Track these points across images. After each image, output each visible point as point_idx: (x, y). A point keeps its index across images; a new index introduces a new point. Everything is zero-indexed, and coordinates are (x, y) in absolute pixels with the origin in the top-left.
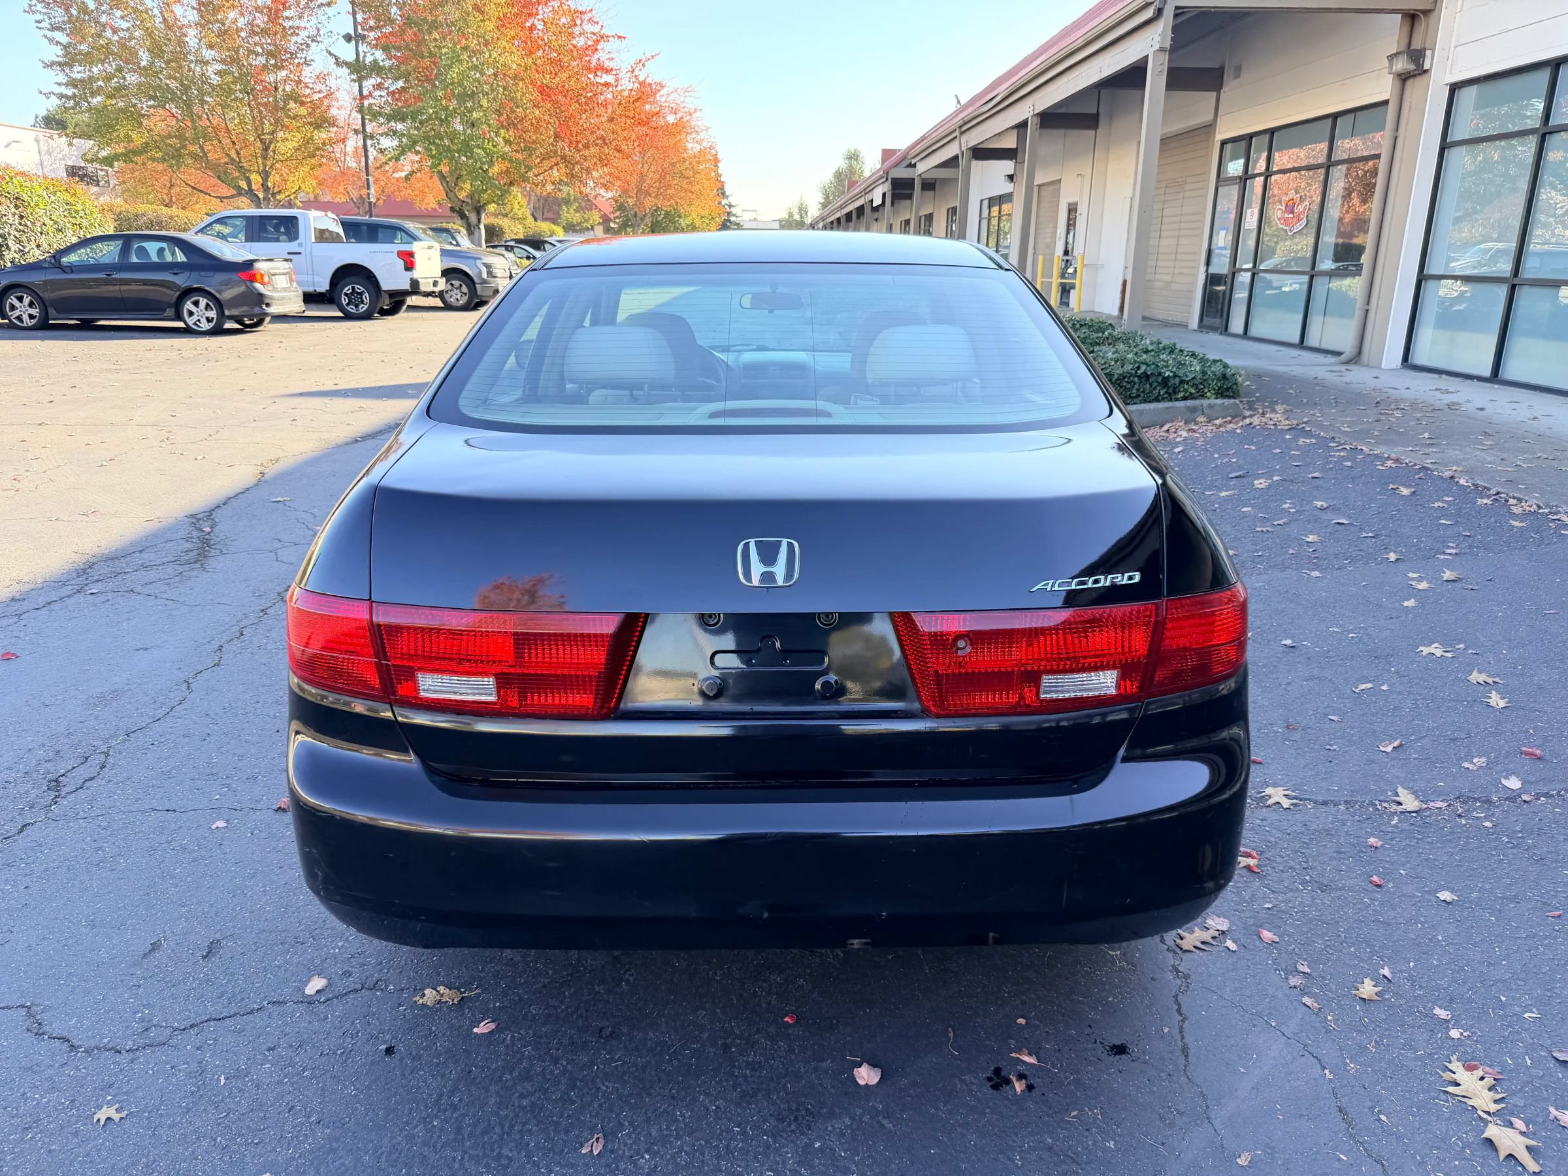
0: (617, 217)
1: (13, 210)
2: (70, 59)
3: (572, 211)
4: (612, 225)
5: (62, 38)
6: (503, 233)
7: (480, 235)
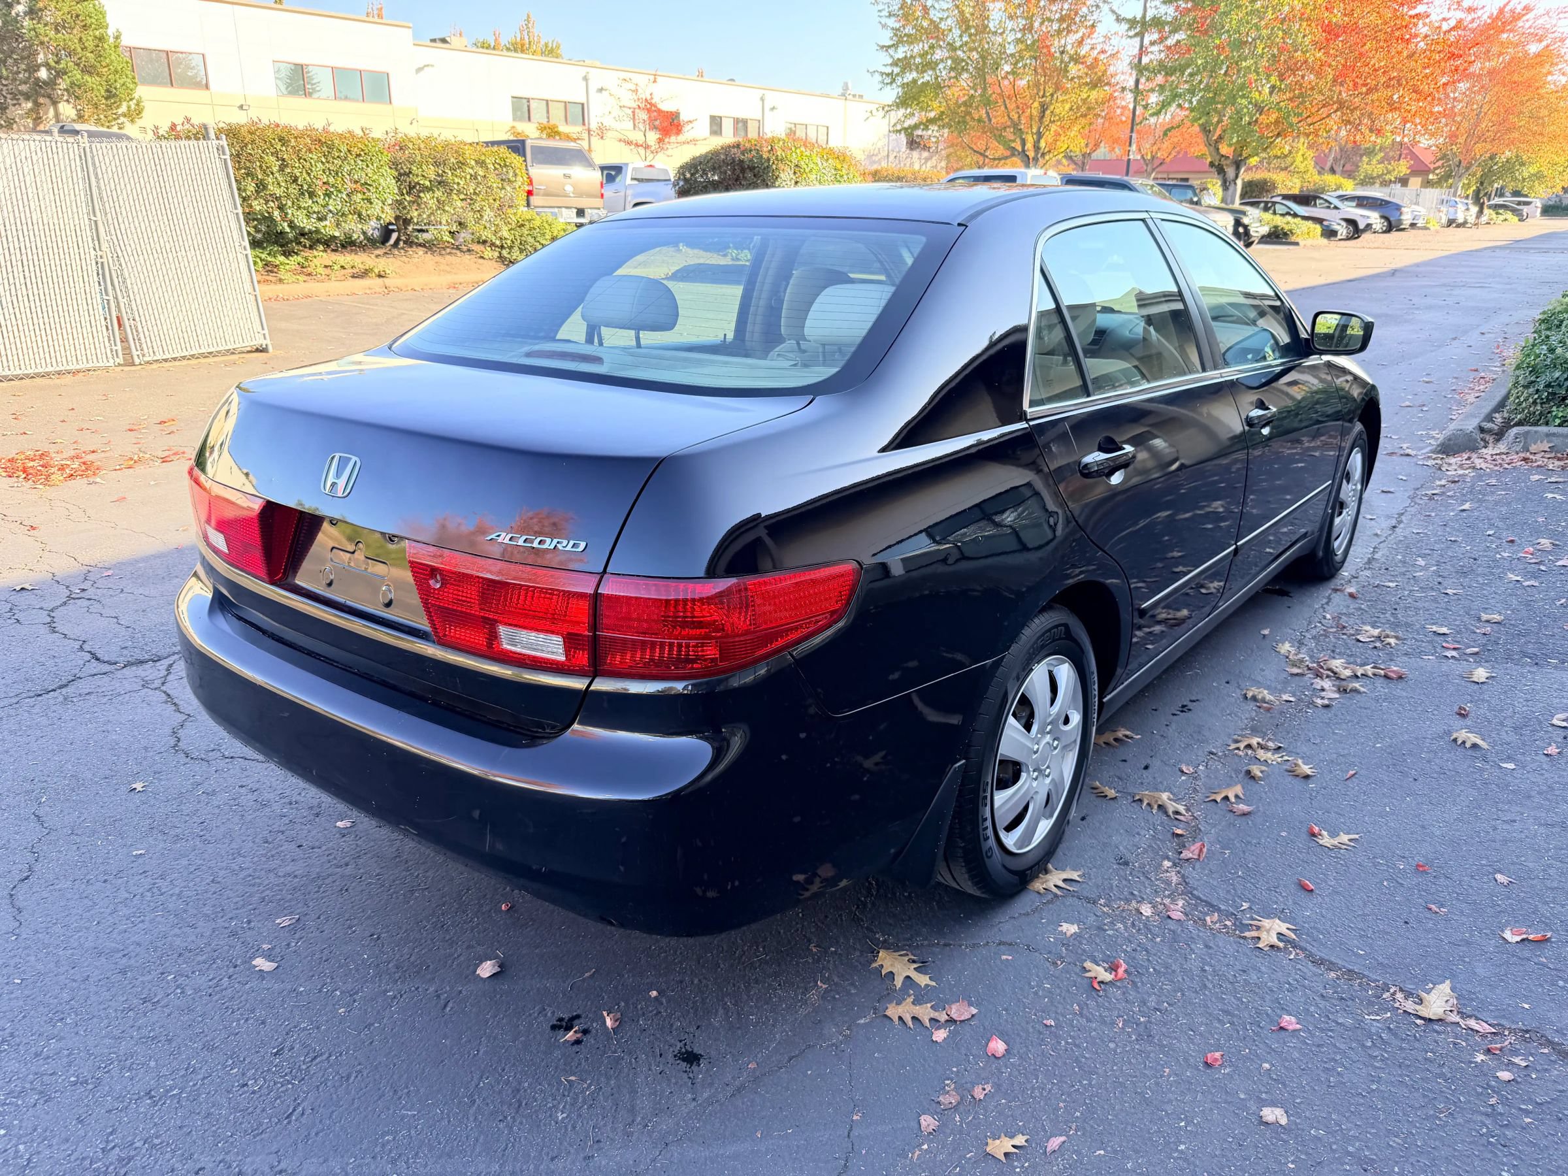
0: (1438, 168)
1: (792, 176)
2: (900, 39)
3: (1374, 161)
4: (1431, 177)
5: (892, 23)
6: (1275, 188)
7: (1235, 190)
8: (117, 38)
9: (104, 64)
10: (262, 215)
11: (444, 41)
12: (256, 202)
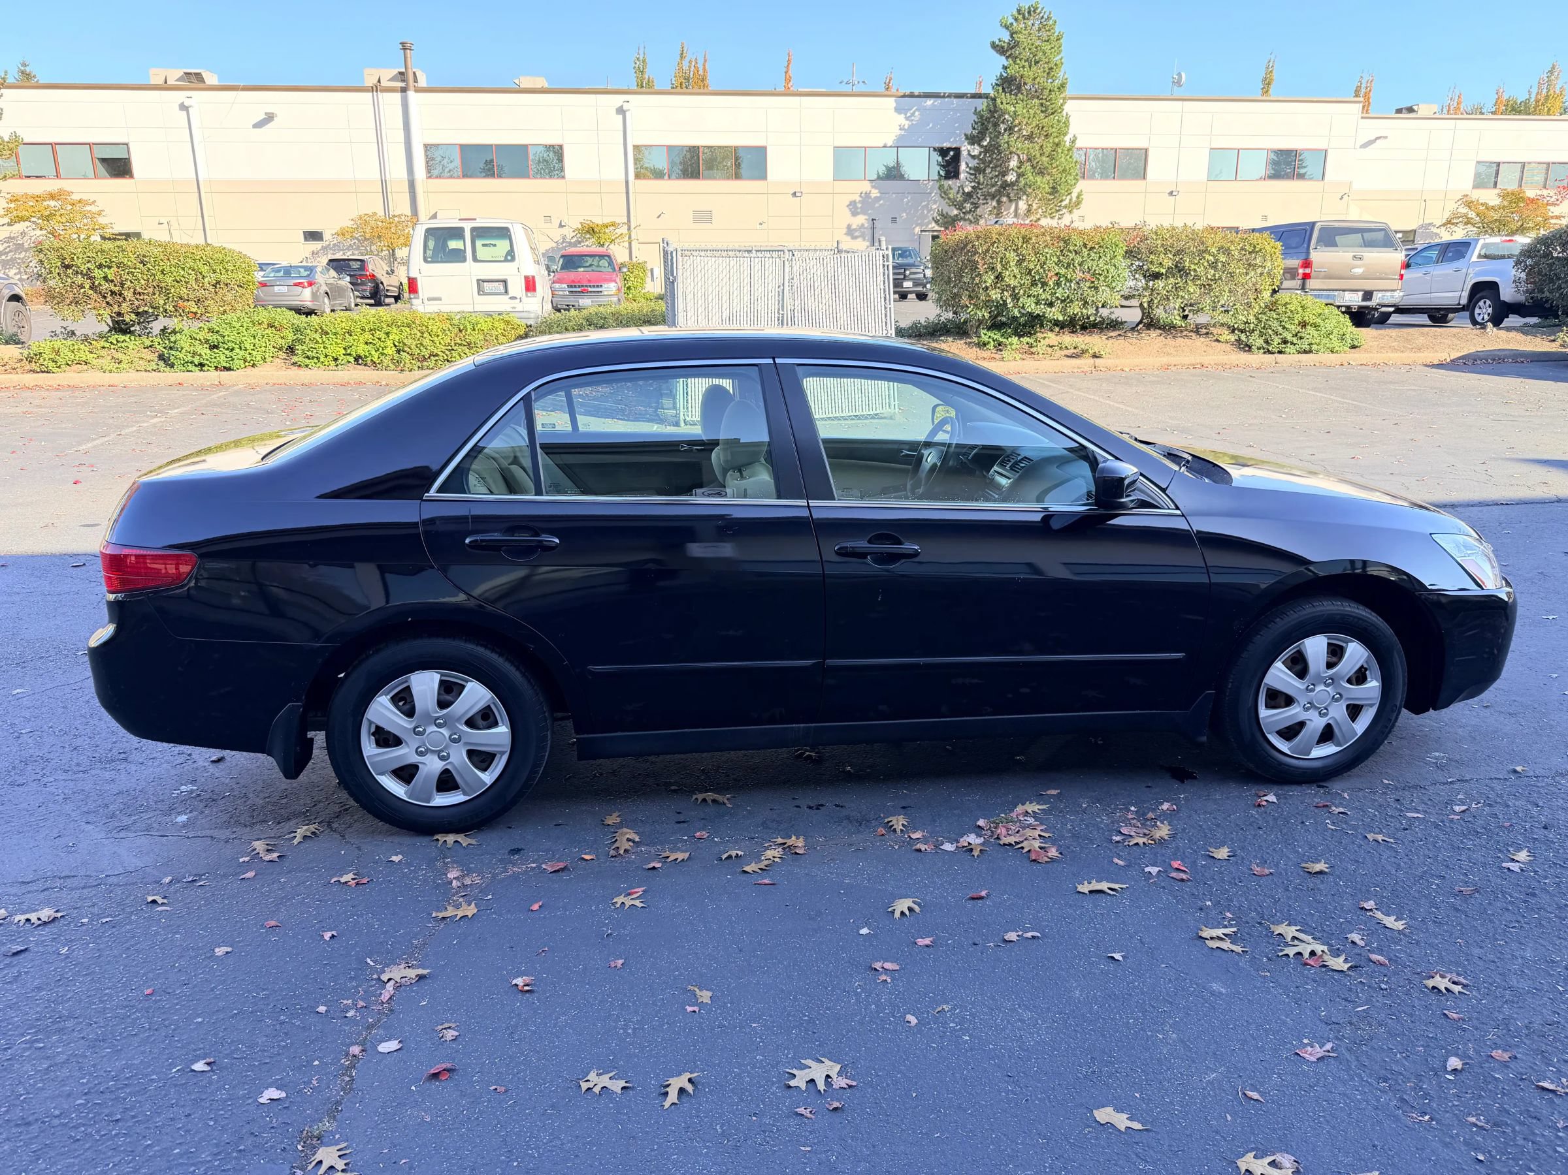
8: (1073, 142)
9: (1054, 165)
10: (998, 302)
11: (1410, 110)
12: (993, 292)
